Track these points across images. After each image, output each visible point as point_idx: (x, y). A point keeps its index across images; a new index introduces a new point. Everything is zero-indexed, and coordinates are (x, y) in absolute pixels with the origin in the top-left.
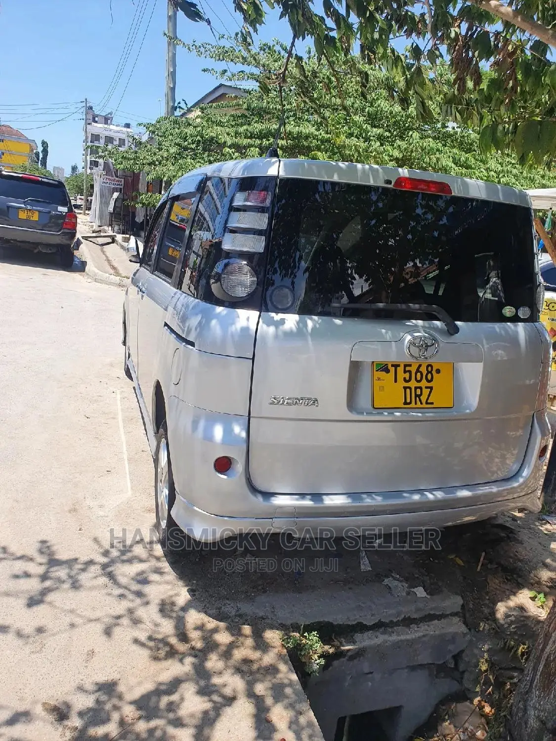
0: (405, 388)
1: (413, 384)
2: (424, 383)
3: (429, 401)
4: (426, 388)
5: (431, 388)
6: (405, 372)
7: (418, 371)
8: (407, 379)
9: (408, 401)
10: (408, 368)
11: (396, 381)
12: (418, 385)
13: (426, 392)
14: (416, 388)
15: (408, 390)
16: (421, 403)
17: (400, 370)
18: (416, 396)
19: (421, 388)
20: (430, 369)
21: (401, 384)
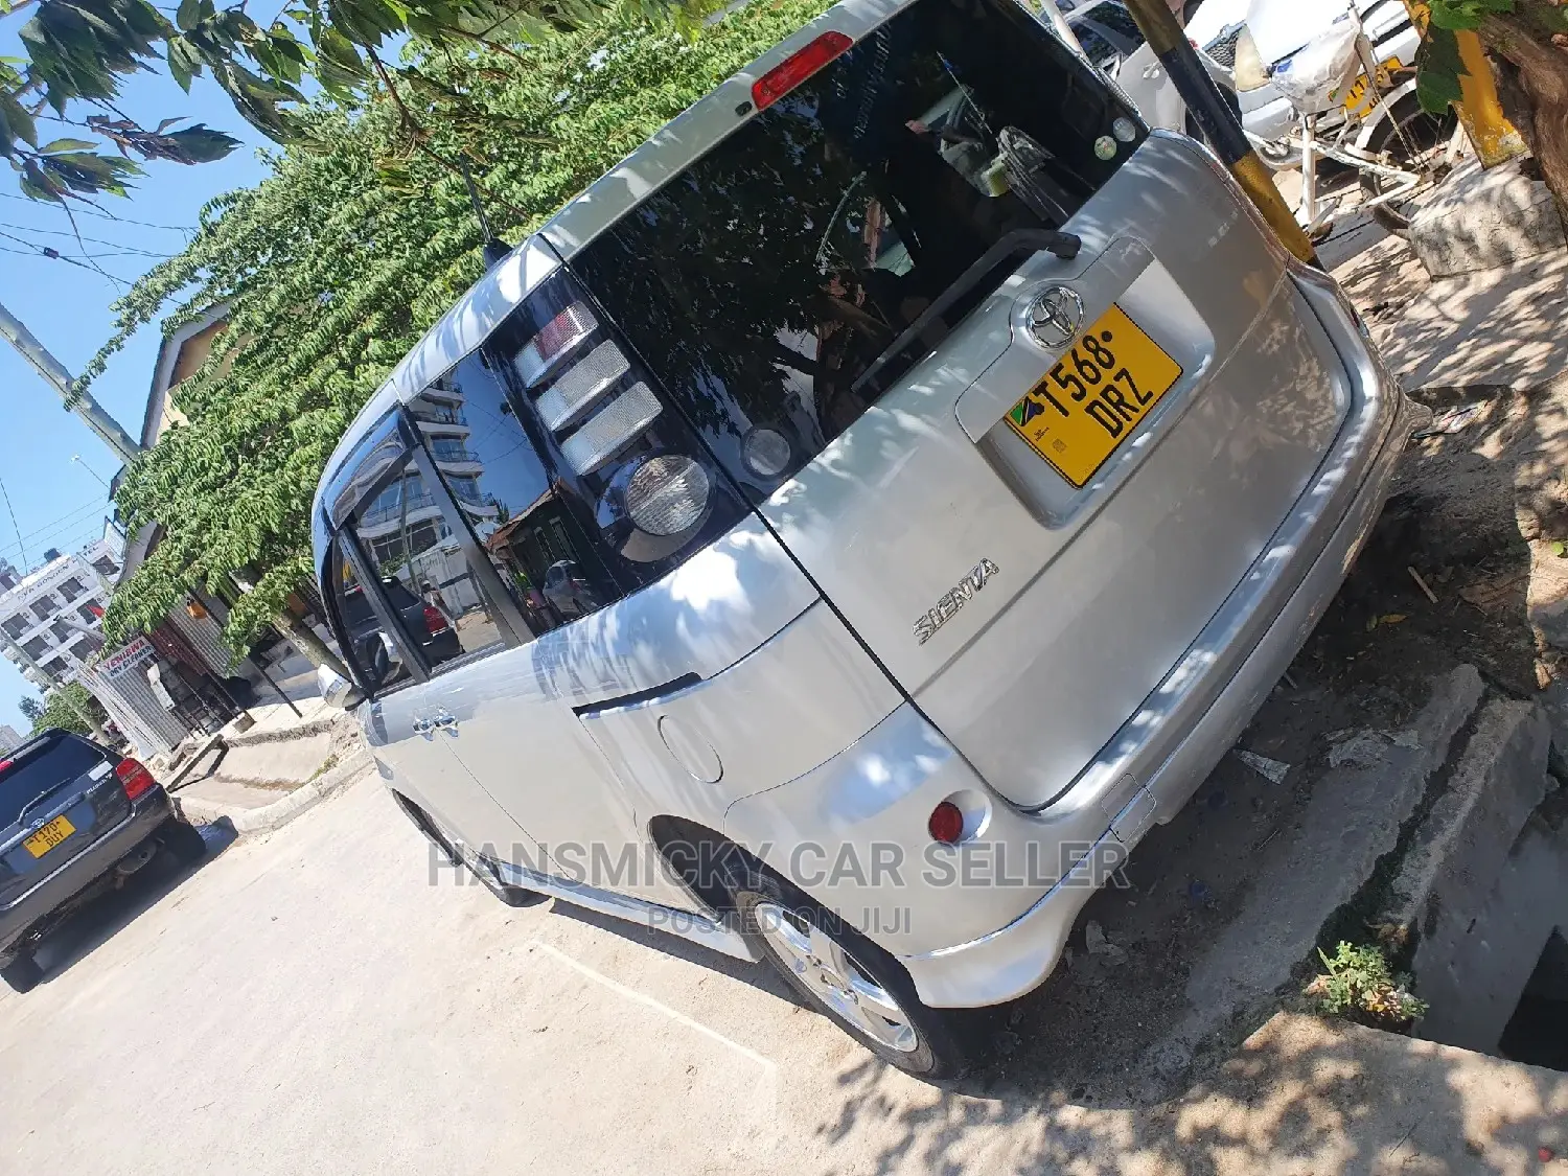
0: (1090, 410)
1: (1093, 392)
2: (1107, 376)
3: (1143, 396)
4: (1117, 378)
5: (1124, 372)
6: (1064, 384)
7: (1080, 365)
8: (1077, 391)
9: (1114, 425)
10: (1062, 375)
11: (1066, 413)
12: (1101, 386)
13: (1123, 385)
14: (1104, 394)
15: (1097, 409)
16: (1136, 410)
17: (1053, 387)
18: (1116, 406)
19: (1110, 388)
20: (1092, 345)
21: (1077, 408)
